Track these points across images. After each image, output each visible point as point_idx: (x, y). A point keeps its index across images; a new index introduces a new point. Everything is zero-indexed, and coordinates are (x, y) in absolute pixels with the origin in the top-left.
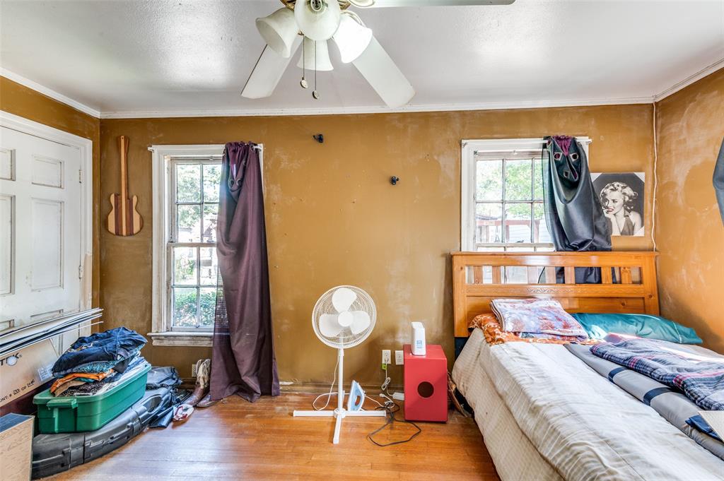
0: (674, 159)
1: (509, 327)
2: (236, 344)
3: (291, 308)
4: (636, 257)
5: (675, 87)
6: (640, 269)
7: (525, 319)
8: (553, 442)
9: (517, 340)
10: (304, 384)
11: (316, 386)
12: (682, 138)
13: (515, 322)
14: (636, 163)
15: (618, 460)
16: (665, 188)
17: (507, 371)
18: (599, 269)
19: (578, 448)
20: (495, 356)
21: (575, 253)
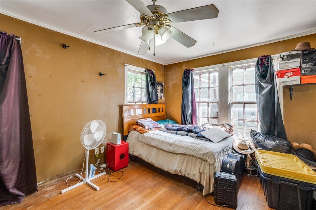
0: (169, 81)
1: (147, 128)
2: (5, 169)
3: (43, 138)
4: (162, 105)
5: (169, 63)
6: (163, 108)
7: (150, 124)
8: (180, 149)
9: (149, 131)
10: (52, 179)
11: (60, 177)
12: (171, 76)
13: (148, 126)
14: (162, 80)
15: (197, 145)
16: (167, 87)
17: (155, 139)
18: (156, 108)
19: (189, 147)
20: (147, 137)
21: (152, 104)
